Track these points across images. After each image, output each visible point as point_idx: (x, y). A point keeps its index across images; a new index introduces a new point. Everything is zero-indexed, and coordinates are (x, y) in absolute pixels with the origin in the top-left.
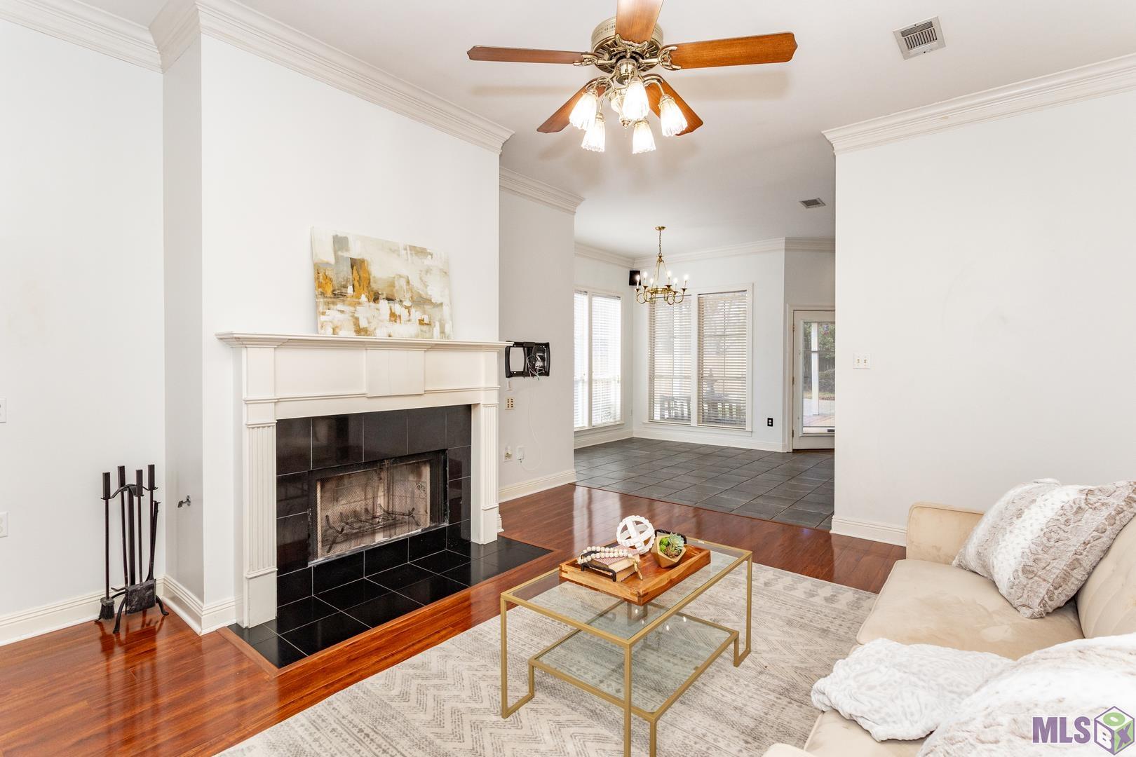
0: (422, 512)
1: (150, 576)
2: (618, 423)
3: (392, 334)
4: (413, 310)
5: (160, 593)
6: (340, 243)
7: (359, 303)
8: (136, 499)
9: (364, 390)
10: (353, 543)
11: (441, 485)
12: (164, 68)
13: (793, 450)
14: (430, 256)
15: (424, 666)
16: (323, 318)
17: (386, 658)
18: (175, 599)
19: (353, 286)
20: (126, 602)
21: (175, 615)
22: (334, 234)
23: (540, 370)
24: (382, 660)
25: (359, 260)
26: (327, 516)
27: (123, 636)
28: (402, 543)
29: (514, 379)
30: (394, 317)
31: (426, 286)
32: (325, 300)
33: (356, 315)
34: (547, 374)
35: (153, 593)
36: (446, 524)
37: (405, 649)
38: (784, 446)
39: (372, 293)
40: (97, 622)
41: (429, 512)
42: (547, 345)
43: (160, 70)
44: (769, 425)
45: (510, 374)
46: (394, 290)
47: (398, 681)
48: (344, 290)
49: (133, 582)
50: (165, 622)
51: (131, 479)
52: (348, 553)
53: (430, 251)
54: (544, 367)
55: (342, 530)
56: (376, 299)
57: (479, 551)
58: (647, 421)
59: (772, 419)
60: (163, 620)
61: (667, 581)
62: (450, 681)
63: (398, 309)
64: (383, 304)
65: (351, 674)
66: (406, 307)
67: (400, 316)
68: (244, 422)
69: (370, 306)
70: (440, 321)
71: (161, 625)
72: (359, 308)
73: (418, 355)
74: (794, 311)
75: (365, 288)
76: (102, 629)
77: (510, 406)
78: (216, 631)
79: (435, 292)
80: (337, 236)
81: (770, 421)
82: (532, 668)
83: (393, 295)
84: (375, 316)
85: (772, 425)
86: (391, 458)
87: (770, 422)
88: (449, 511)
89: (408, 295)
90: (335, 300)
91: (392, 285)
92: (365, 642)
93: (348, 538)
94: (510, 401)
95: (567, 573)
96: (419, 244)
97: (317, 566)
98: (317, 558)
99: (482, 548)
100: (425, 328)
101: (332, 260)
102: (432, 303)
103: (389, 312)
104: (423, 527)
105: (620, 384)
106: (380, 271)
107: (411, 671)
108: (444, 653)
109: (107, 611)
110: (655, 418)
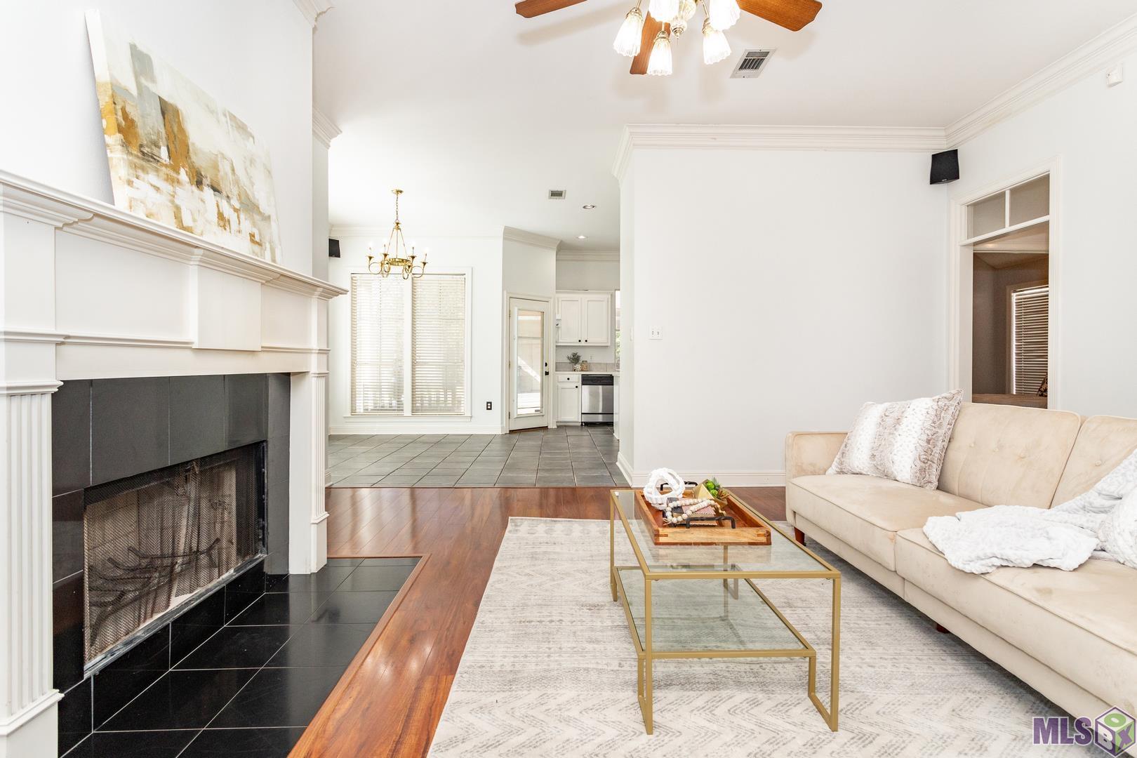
4: (242, 216)
6: (141, 61)
7: (179, 182)
11: (254, 497)
13: (510, 431)
14: (252, 139)
19: (168, 148)
22: (131, 42)
25: (171, 105)
30: (223, 221)
31: (253, 183)
32: (131, 158)
33: (176, 201)
36: (263, 555)
38: (502, 428)
39: (193, 171)
44: (488, 409)
46: (219, 177)
48: (155, 151)
52: (142, 634)
53: (251, 131)
56: (199, 183)
57: (308, 584)
58: (349, 415)
59: (491, 403)
63: (225, 207)
64: (208, 194)
66: (235, 209)
67: (229, 221)
69: (193, 192)
70: (270, 243)
72: (179, 190)
74: (510, 297)
75: (184, 159)
79: (261, 195)
80: (134, 45)
81: (489, 404)
83: (218, 184)
84: (200, 211)
85: (491, 409)
87: (489, 406)
89: (235, 191)
90: (144, 163)
91: (216, 167)
96: (238, 114)
97: (101, 671)
99: (312, 579)
100: (256, 247)
101: (133, 88)
102: (260, 212)
103: (216, 210)
106: (198, 137)
110: (357, 411)
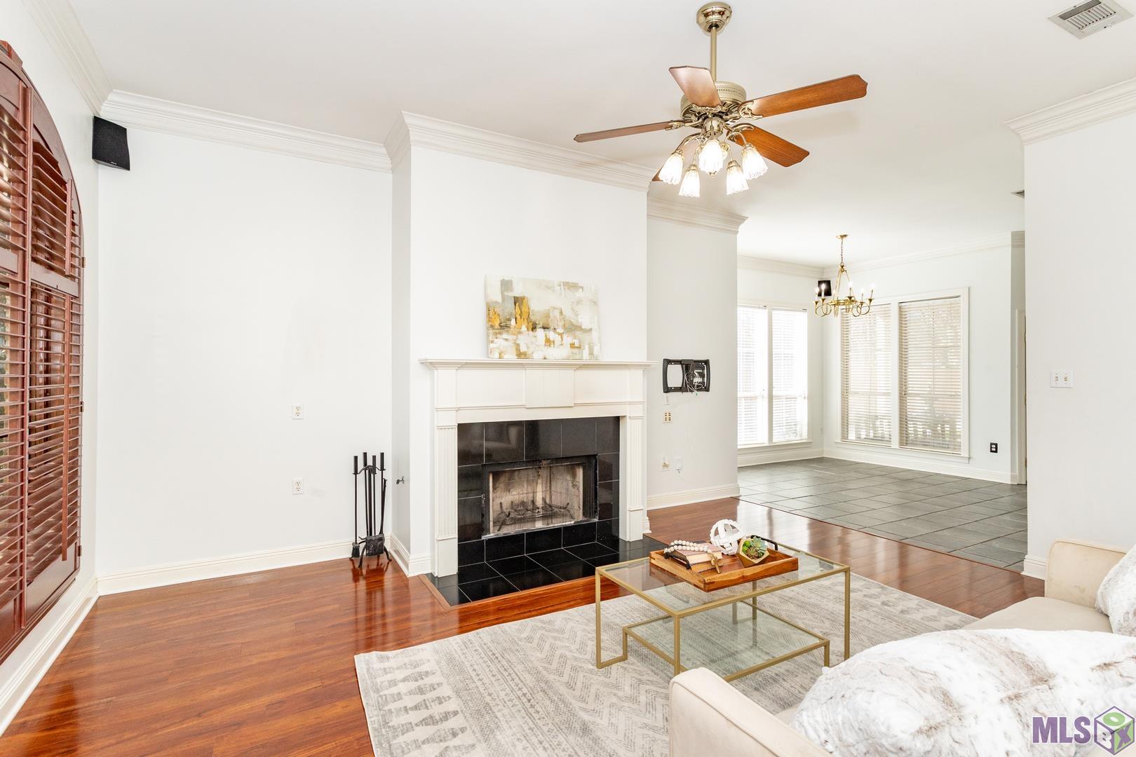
0: (576, 507)
1: (381, 532)
2: (804, 441)
3: (547, 357)
4: (565, 336)
5: (387, 545)
6: (506, 285)
7: (520, 333)
8: (372, 475)
9: (523, 403)
10: (517, 526)
11: (592, 486)
12: (393, 170)
14: (581, 290)
15: (550, 622)
16: (492, 345)
17: (524, 613)
18: (397, 552)
19: (516, 318)
20: (366, 547)
21: (396, 562)
22: (502, 279)
23: (698, 386)
24: (522, 613)
25: (521, 297)
26: (501, 503)
27: (364, 572)
28: (558, 530)
29: (671, 394)
30: (549, 342)
31: (577, 315)
32: (494, 331)
33: (518, 342)
34: (707, 389)
35: (382, 544)
36: (596, 520)
37: (541, 609)
38: (1013, 477)
39: (530, 324)
40: (351, 559)
41: (581, 507)
42: (707, 362)
43: (391, 171)
44: (992, 451)
45: (667, 390)
46: (549, 320)
47: (529, 629)
48: (508, 323)
49: (371, 534)
50: (390, 565)
51: (370, 463)
52: (512, 533)
53: (582, 285)
54: (703, 383)
55: (509, 514)
56: (534, 328)
57: (626, 547)
58: (839, 441)
59: (996, 445)
60: (388, 563)
61: (738, 577)
62: (566, 636)
63: (551, 335)
64: (540, 332)
65: (497, 619)
66: (559, 334)
67: (554, 342)
68: (436, 424)
69: (529, 335)
70: (589, 344)
71: (387, 566)
72: (520, 336)
73: (570, 373)
75: (525, 320)
76: (353, 564)
77: (668, 419)
78: (418, 576)
79: (585, 320)
80: (503, 280)
82: (626, 634)
83: (548, 324)
84: (534, 342)
85: (996, 451)
86: (548, 459)
87: (994, 448)
88: (599, 509)
89: (561, 324)
90: (501, 331)
91: (548, 316)
92: (513, 600)
93: (516, 521)
94: (668, 414)
95: (654, 559)
96: (571, 280)
97: (489, 539)
98: (489, 534)
99: (628, 545)
100: (576, 351)
101: (500, 300)
102: (582, 329)
103: (545, 338)
104: (576, 520)
105: (806, 400)
106: (537, 306)
107: (539, 624)
108: (568, 617)
109: (356, 552)
110: (849, 438)
